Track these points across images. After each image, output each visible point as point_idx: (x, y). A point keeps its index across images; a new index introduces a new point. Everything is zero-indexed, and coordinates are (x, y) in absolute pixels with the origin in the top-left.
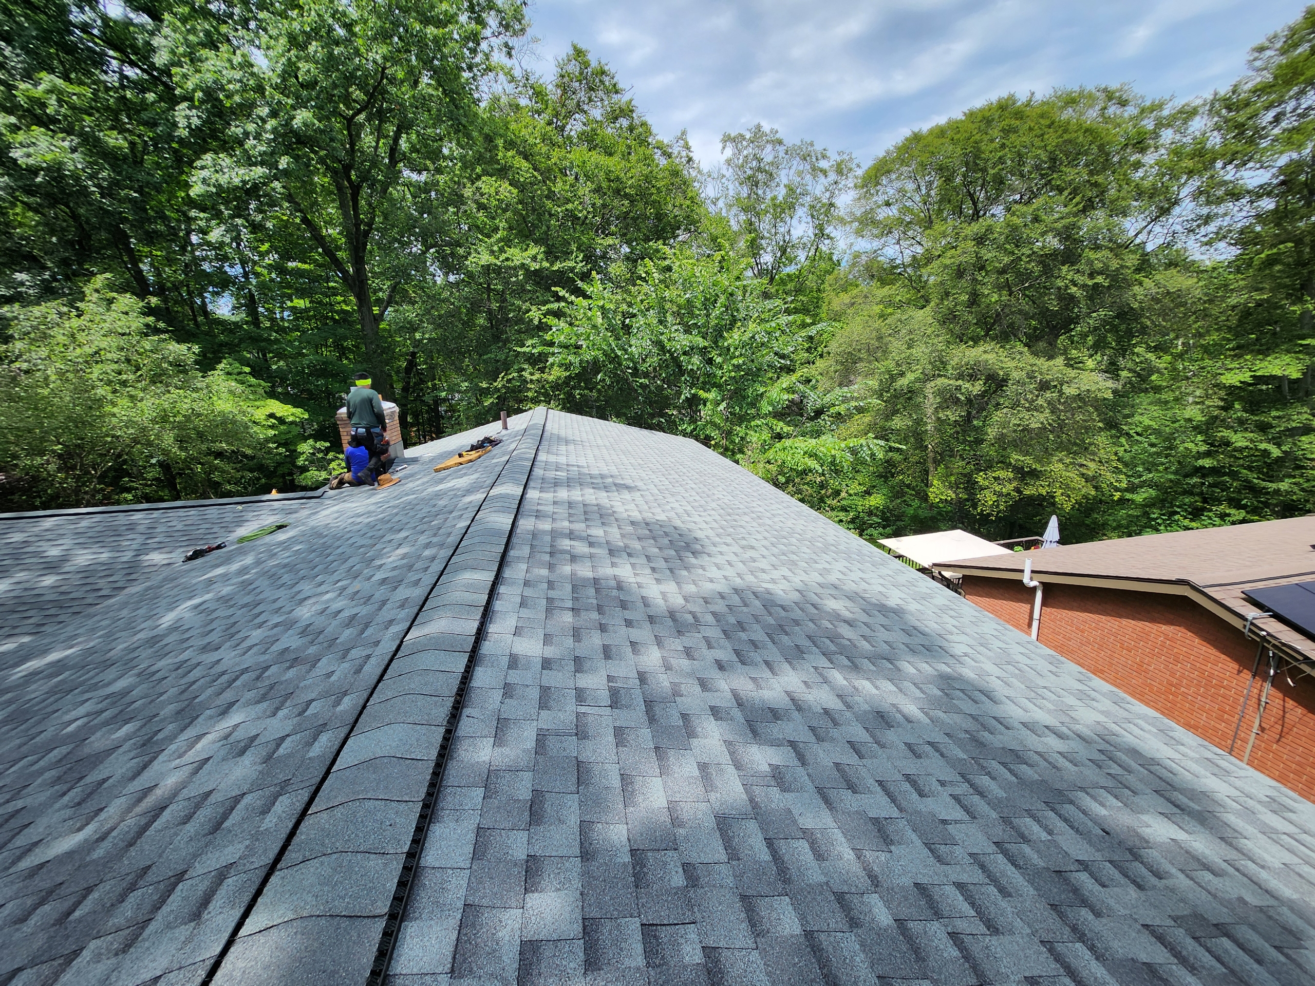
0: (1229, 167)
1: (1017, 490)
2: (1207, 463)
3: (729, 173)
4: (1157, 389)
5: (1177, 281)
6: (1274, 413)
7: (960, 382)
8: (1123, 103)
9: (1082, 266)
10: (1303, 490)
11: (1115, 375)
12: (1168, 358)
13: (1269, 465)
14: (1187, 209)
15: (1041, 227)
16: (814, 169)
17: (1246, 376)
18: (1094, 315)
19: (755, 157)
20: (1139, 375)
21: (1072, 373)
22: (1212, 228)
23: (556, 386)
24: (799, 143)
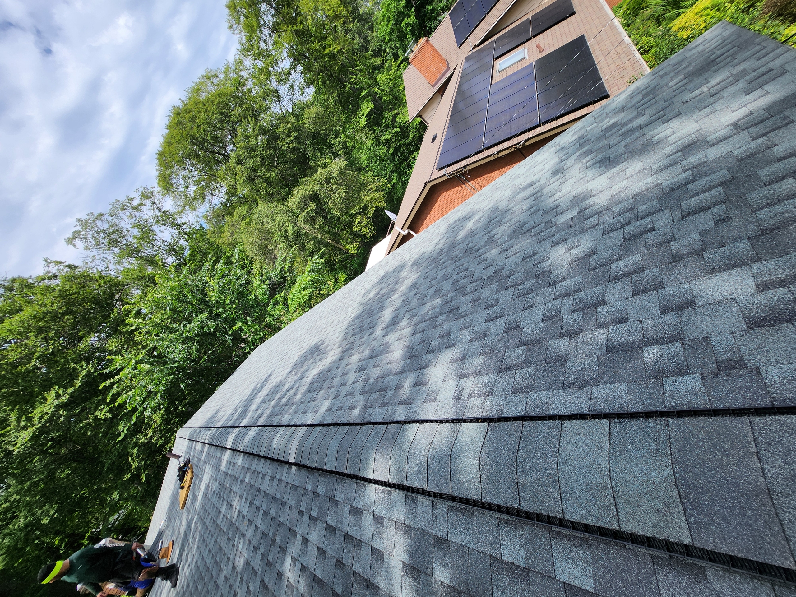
0: (275, 67)
1: (368, 218)
2: (391, 151)
3: (95, 252)
4: (353, 147)
5: (312, 111)
6: (384, 120)
7: (306, 211)
8: (216, 76)
9: (282, 137)
10: (416, 132)
11: (340, 156)
12: (342, 135)
13: (402, 134)
14: (283, 90)
15: (253, 138)
16: (135, 208)
17: (364, 119)
18: (307, 146)
19: (98, 233)
20: (344, 148)
21: (328, 169)
22: (297, 89)
23: (166, 421)
24: (111, 207)
